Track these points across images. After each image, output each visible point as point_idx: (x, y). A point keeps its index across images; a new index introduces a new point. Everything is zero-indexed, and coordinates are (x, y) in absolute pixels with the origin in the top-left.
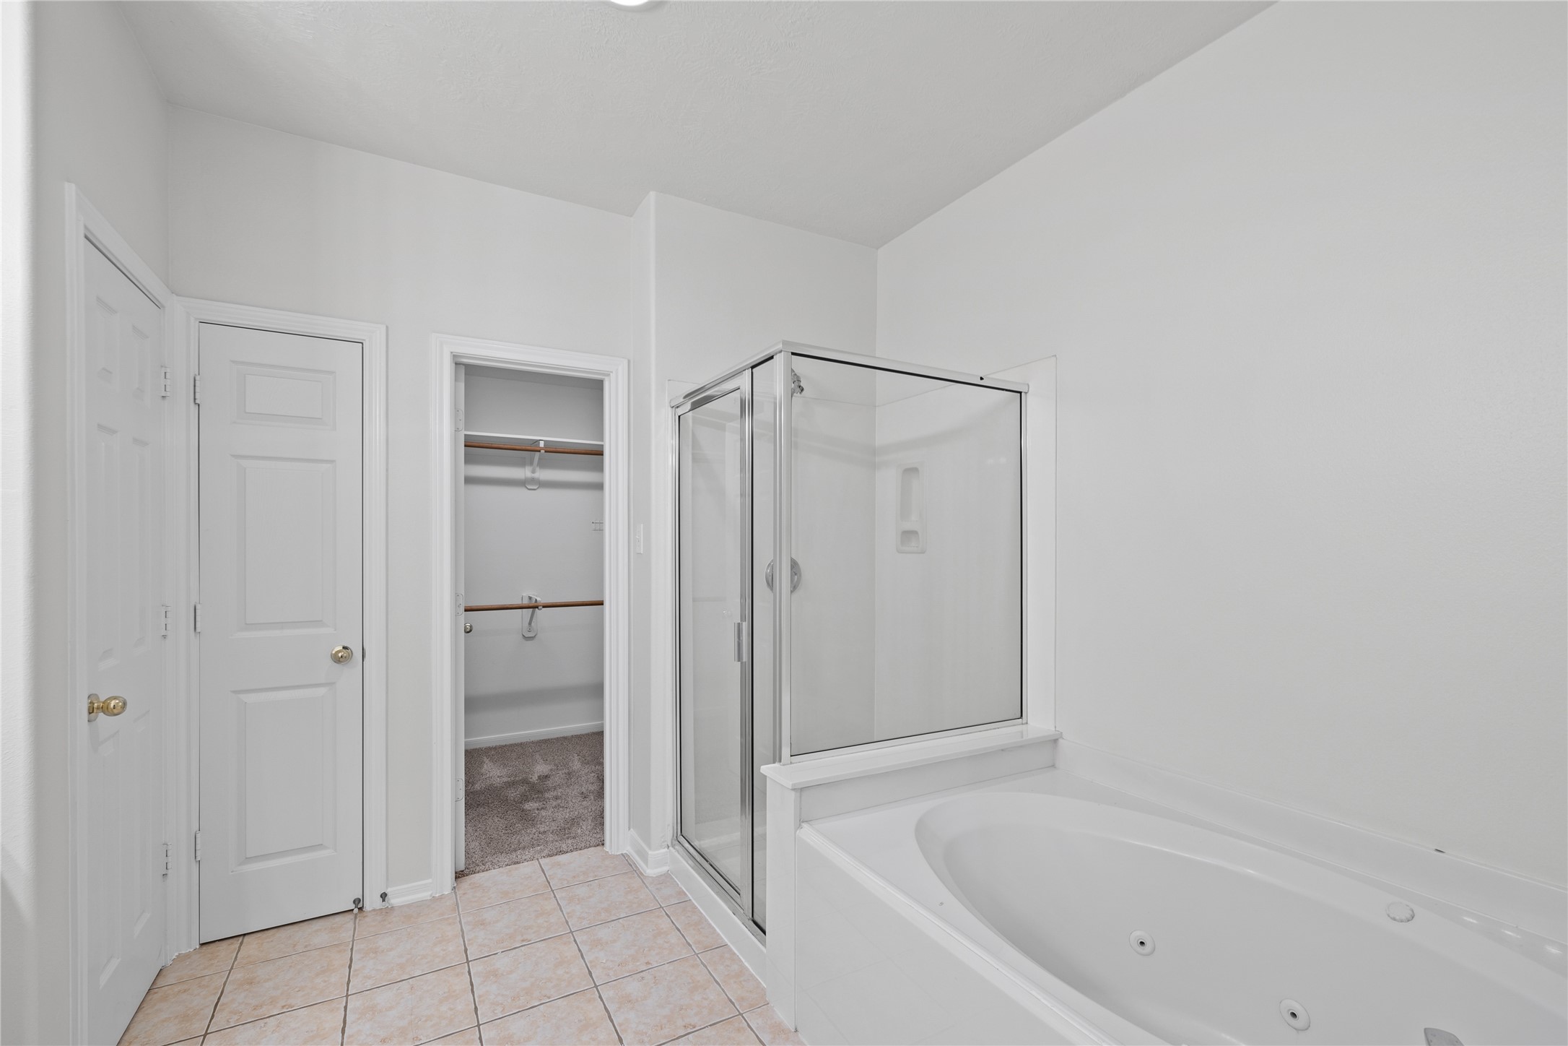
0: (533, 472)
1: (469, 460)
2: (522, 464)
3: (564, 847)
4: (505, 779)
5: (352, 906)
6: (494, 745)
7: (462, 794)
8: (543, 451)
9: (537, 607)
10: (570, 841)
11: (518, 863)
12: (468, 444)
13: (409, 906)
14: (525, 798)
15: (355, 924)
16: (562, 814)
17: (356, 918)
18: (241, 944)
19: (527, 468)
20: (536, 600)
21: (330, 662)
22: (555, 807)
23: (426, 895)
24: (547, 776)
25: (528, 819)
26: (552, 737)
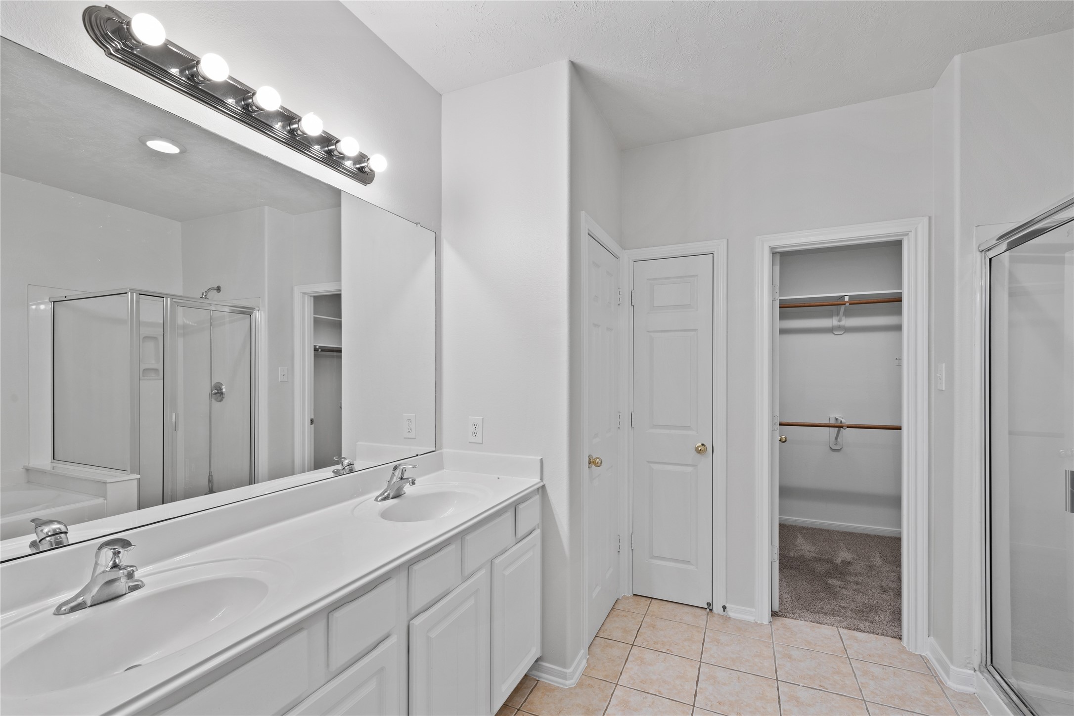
0: (840, 321)
1: (782, 317)
2: (830, 315)
3: (861, 626)
4: (814, 555)
5: (706, 607)
6: (806, 526)
7: (777, 557)
8: (847, 304)
9: (842, 427)
10: (867, 624)
11: (820, 623)
12: (782, 306)
13: (740, 621)
14: (829, 575)
15: (707, 618)
16: (861, 598)
17: (708, 614)
18: (651, 602)
19: (834, 318)
20: (841, 421)
21: (695, 452)
22: (855, 590)
23: (751, 619)
24: (849, 563)
25: (831, 592)
26: (856, 532)
